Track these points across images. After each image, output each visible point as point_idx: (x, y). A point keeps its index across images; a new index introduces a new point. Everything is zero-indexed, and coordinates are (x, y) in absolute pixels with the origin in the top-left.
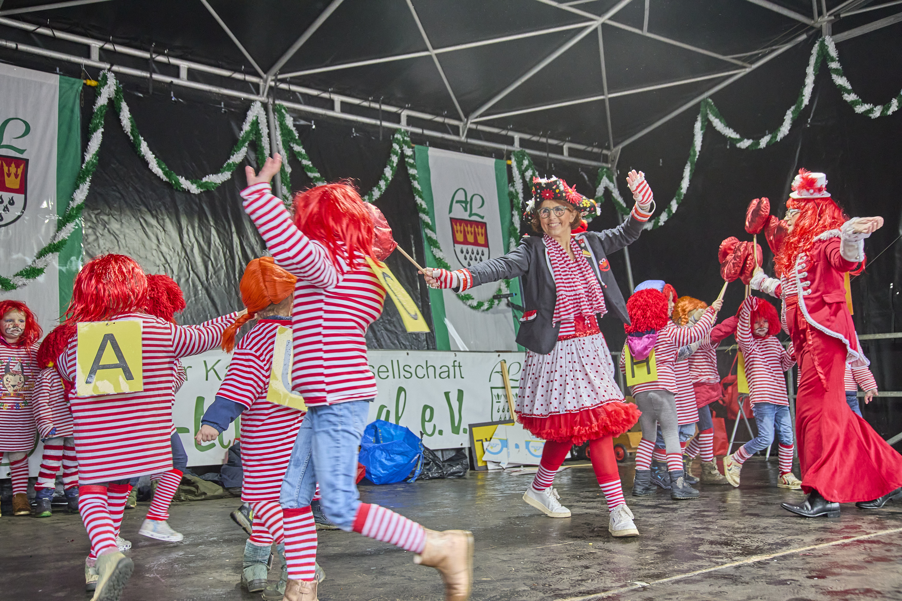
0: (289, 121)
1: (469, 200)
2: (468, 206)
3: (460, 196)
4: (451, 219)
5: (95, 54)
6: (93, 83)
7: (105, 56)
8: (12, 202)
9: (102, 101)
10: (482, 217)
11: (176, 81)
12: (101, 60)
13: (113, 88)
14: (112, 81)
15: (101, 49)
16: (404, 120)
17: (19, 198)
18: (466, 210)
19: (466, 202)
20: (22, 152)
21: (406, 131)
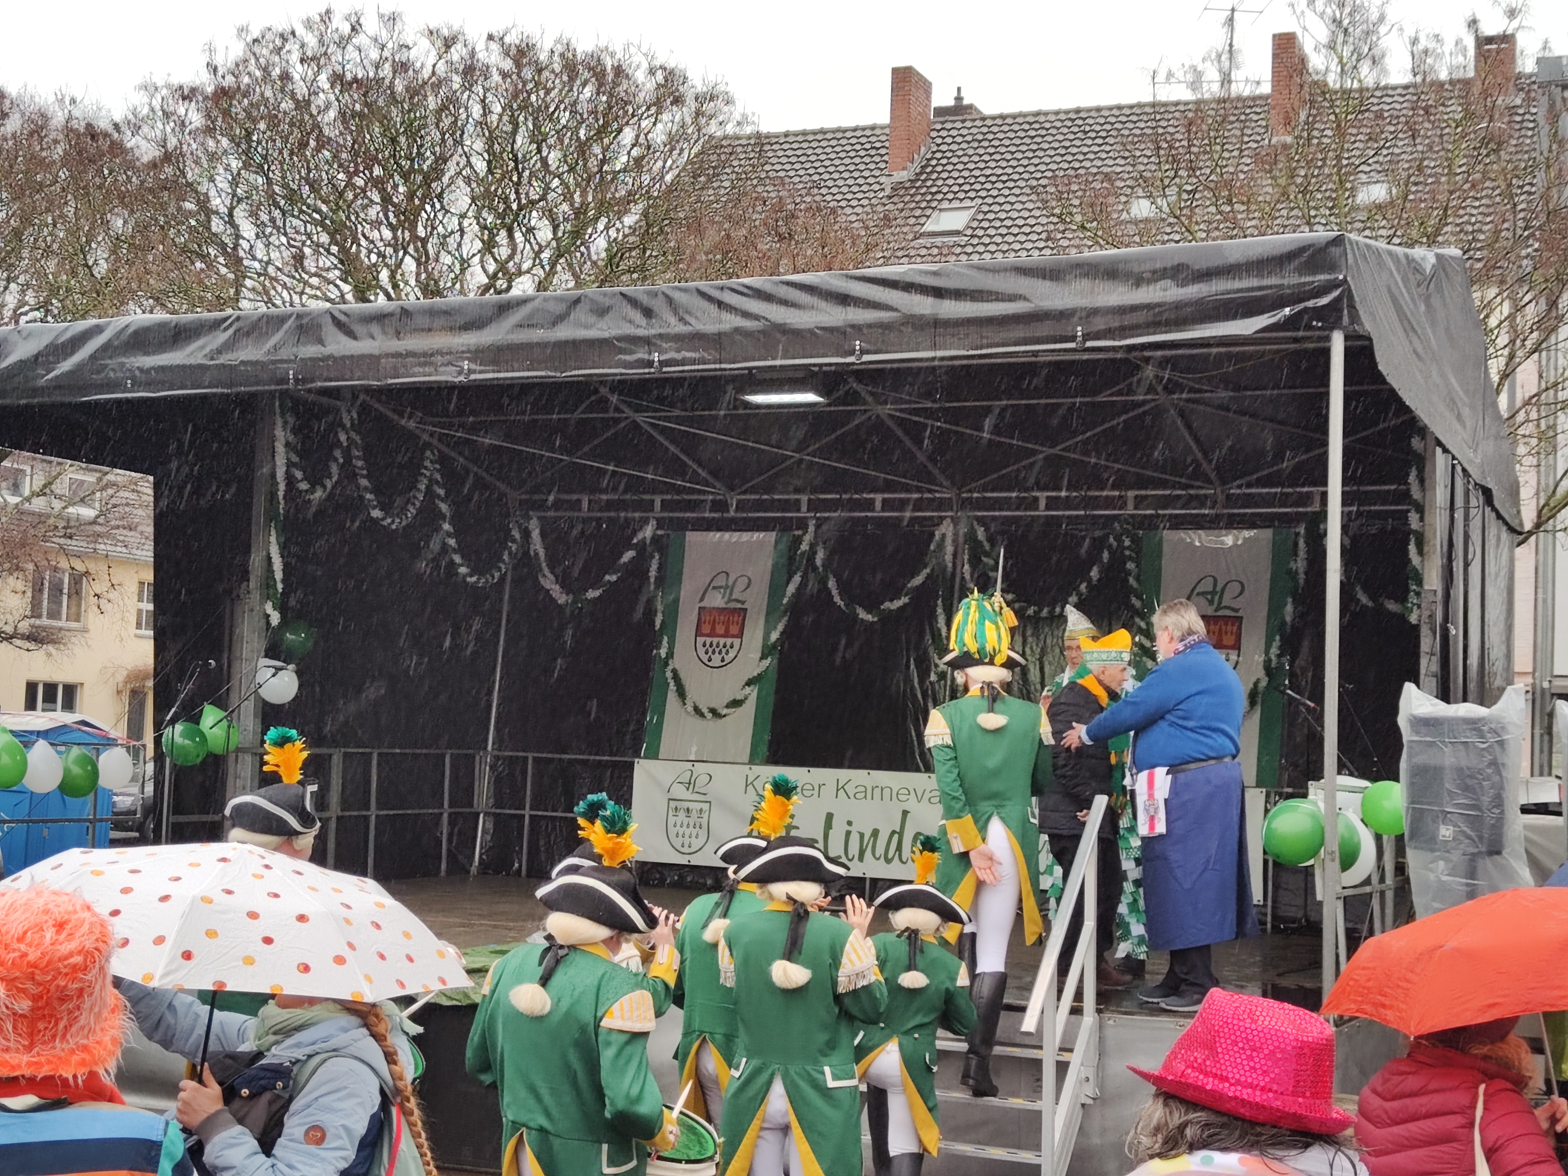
0: (981, 533)
1: (1218, 589)
2: (1217, 598)
3: (1207, 586)
5: (804, 506)
6: (800, 532)
7: (813, 506)
8: (732, 646)
9: (804, 547)
10: (1237, 610)
11: (869, 514)
12: (808, 511)
13: (813, 535)
14: (811, 529)
15: (809, 500)
16: (1131, 504)
17: (737, 642)
18: (1211, 602)
19: (1213, 593)
20: (743, 603)
21: (1132, 516)
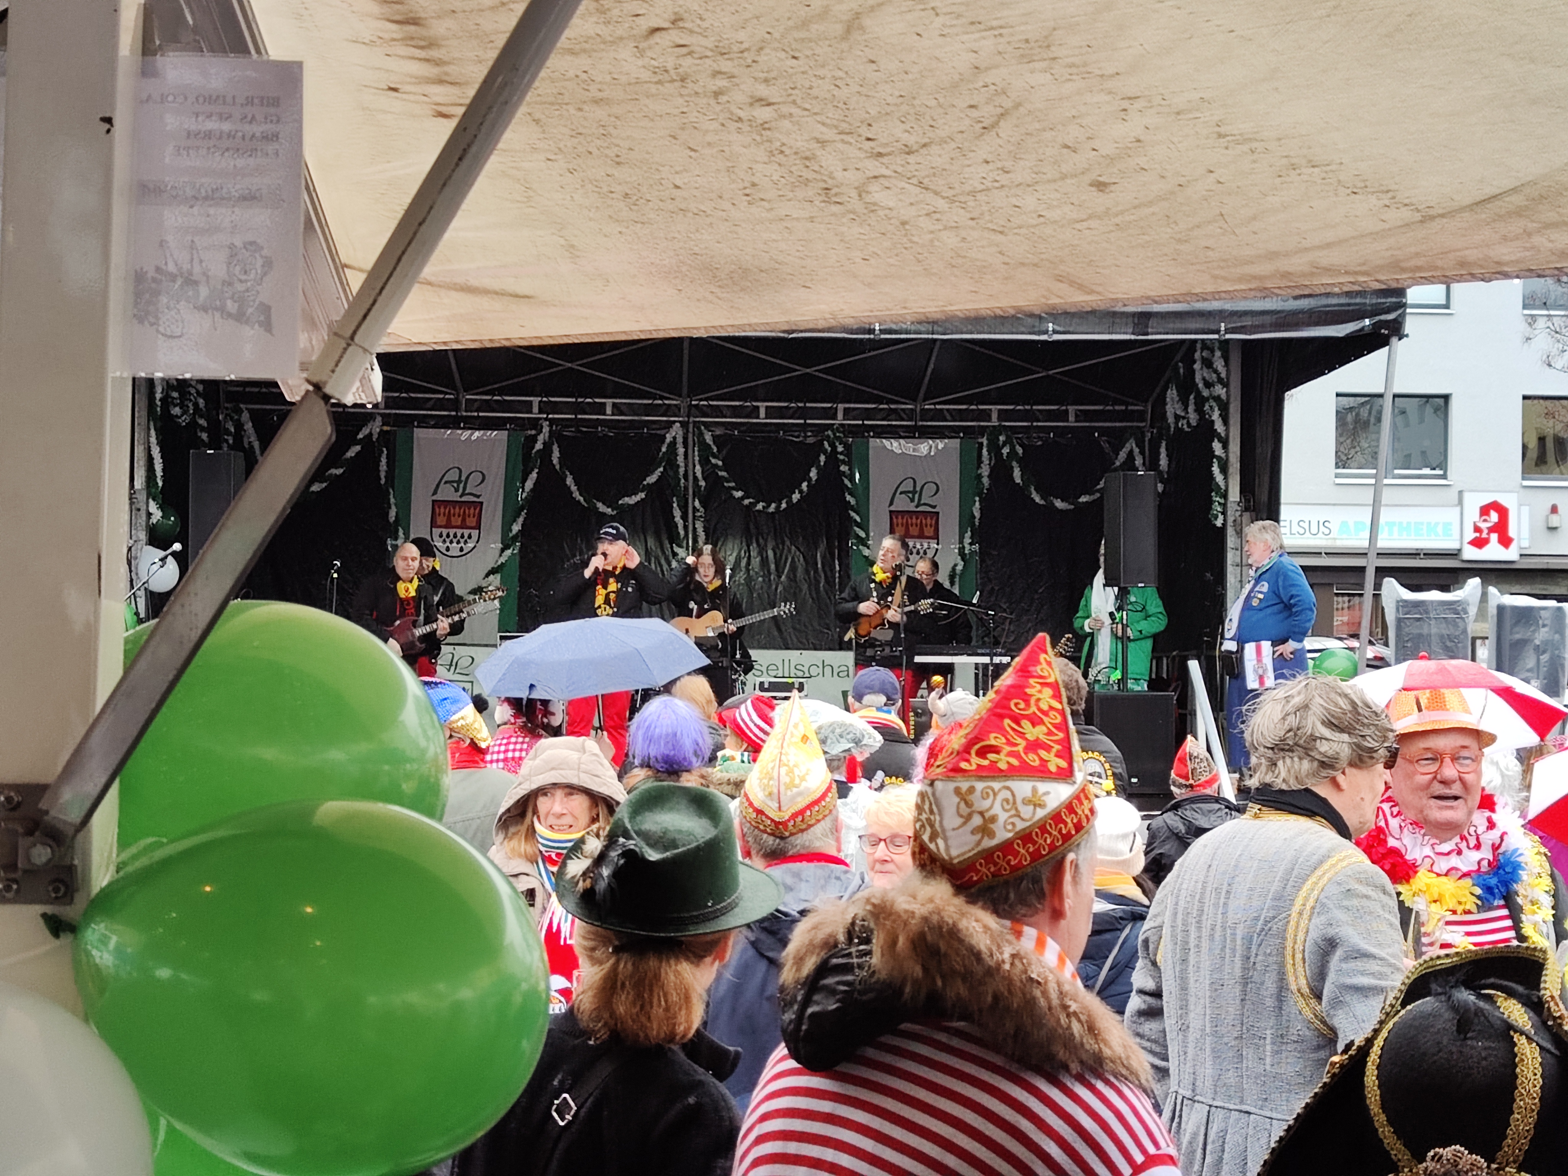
0: (708, 437)
1: (918, 489)
2: (917, 496)
3: (908, 486)
4: (891, 512)
5: (536, 409)
6: (533, 432)
7: (543, 407)
8: (470, 537)
9: (539, 446)
10: (934, 507)
11: (601, 417)
12: (540, 412)
13: (547, 435)
14: (546, 429)
15: (540, 402)
16: (840, 415)
17: (475, 533)
18: (912, 500)
19: (914, 492)
20: (478, 496)
21: (842, 425)
